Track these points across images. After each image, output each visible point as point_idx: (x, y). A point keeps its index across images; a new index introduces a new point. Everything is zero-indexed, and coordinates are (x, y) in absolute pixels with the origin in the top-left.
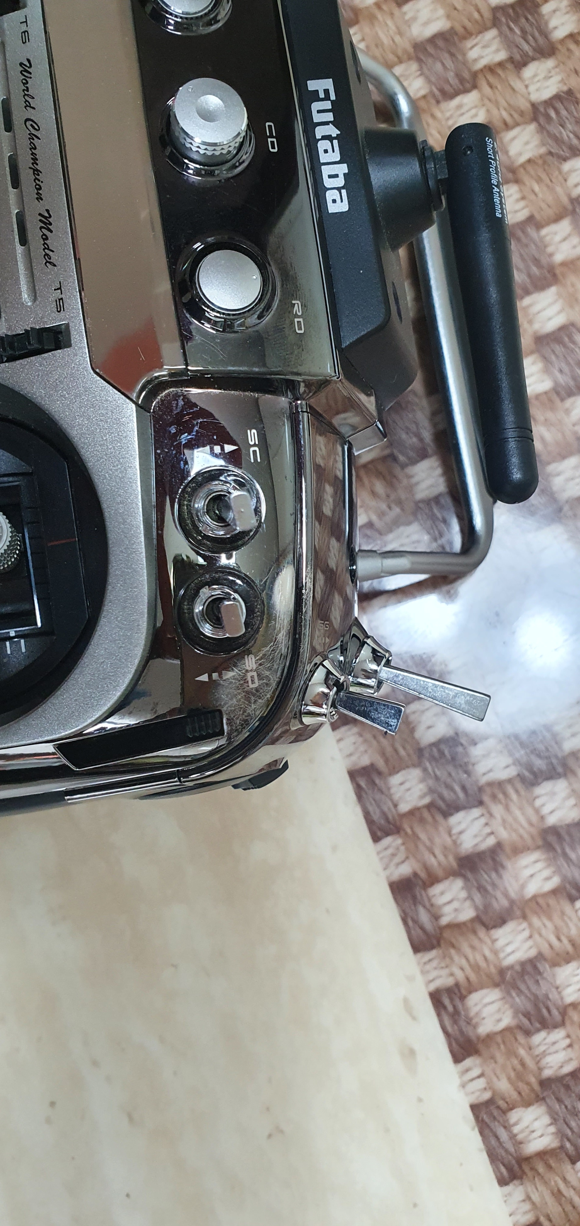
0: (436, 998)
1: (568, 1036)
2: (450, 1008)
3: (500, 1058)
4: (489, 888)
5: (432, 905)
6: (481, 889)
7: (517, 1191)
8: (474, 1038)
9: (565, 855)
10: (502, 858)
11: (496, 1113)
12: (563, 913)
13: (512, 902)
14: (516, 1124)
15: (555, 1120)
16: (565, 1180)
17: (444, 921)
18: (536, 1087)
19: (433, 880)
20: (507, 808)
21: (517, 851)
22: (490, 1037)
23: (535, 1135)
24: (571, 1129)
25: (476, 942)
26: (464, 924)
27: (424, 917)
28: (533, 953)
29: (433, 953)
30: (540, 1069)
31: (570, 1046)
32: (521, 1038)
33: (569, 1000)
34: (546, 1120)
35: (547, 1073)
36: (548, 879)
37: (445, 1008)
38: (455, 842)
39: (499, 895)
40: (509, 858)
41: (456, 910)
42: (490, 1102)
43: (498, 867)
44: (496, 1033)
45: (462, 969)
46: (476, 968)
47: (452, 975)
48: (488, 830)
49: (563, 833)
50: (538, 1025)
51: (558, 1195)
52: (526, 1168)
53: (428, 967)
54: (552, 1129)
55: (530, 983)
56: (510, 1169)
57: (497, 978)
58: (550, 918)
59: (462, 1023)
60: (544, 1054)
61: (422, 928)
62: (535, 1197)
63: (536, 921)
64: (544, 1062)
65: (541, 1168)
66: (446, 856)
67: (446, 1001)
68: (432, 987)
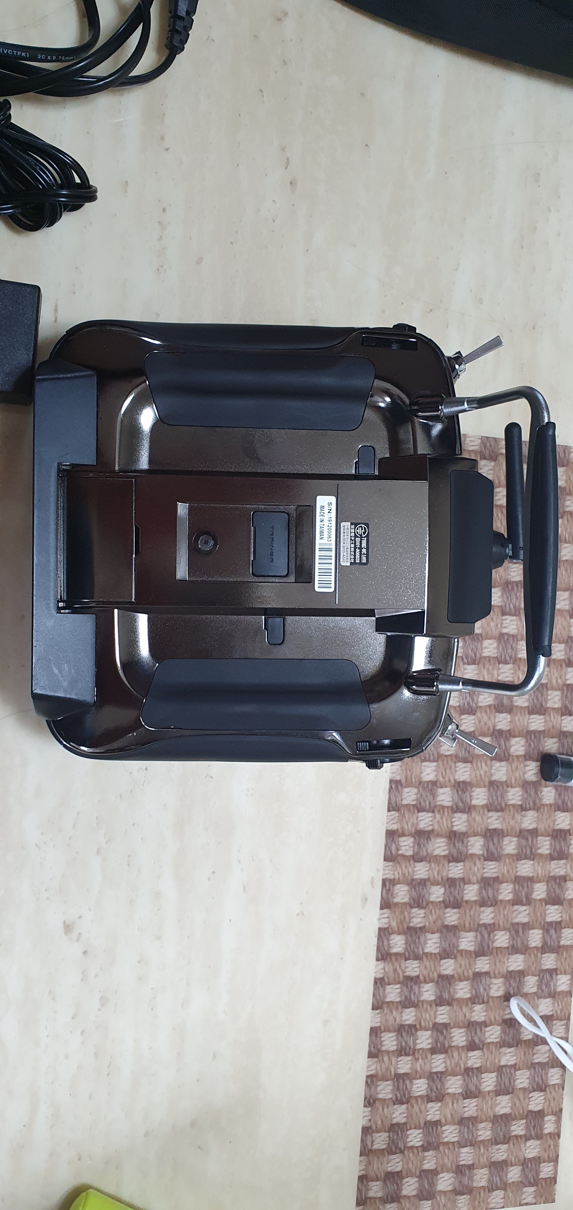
0: (384, 881)
1: (425, 913)
2: (388, 888)
3: (397, 913)
4: (422, 846)
5: (398, 844)
6: (419, 845)
7: (381, 965)
8: (391, 901)
9: (454, 844)
10: (432, 836)
11: (386, 933)
12: (443, 866)
13: (428, 854)
14: (392, 940)
15: (406, 943)
16: (400, 966)
17: (400, 852)
18: (405, 928)
19: (403, 835)
20: (442, 818)
21: (438, 835)
22: (397, 904)
23: (397, 946)
24: (411, 948)
25: (408, 865)
26: (407, 856)
27: (393, 848)
28: (427, 877)
29: (391, 863)
30: (410, 922)
31: (424, 917)
32: (408, 908)
33: (431, 900)
34: (403, 942)
35: (412, 925)
36: (444, 850)
37: (386, 887)
38: (417, 823)
39: (424, 849)
40: (434, 837)
41: (406, 850)
42: (386, 929)
43: (428, 839)
44: (399, 903)
45: (398, 873)
46: (404, 875)
47: (394, 874)
48: (431, 823)
49: (457, 835)
50: (416, 905)
51: (395, 970)
52: (388, 957)
53: (387, 868)
54: (404, 946)
55: (421, 888)
56: (382, 956)
57: (410, 882)
58: (438, 866)
59: (390, 895)
60: (414, 917)
61: (391, 852)
62: (387, 969)
63: (433, 865)
64: (411, 920)
65: (393, 958)
66: (411, 827)
67: (387, 884)
68: (385, 877)
